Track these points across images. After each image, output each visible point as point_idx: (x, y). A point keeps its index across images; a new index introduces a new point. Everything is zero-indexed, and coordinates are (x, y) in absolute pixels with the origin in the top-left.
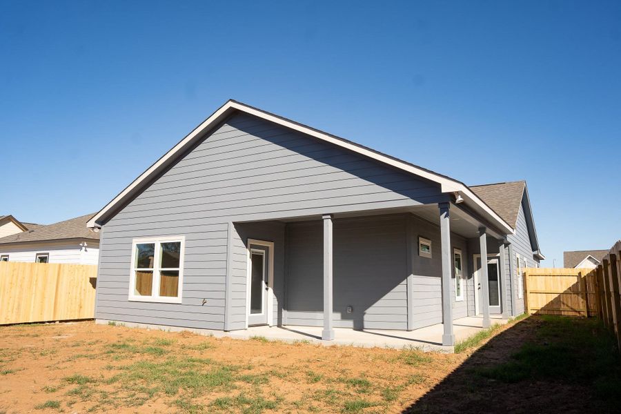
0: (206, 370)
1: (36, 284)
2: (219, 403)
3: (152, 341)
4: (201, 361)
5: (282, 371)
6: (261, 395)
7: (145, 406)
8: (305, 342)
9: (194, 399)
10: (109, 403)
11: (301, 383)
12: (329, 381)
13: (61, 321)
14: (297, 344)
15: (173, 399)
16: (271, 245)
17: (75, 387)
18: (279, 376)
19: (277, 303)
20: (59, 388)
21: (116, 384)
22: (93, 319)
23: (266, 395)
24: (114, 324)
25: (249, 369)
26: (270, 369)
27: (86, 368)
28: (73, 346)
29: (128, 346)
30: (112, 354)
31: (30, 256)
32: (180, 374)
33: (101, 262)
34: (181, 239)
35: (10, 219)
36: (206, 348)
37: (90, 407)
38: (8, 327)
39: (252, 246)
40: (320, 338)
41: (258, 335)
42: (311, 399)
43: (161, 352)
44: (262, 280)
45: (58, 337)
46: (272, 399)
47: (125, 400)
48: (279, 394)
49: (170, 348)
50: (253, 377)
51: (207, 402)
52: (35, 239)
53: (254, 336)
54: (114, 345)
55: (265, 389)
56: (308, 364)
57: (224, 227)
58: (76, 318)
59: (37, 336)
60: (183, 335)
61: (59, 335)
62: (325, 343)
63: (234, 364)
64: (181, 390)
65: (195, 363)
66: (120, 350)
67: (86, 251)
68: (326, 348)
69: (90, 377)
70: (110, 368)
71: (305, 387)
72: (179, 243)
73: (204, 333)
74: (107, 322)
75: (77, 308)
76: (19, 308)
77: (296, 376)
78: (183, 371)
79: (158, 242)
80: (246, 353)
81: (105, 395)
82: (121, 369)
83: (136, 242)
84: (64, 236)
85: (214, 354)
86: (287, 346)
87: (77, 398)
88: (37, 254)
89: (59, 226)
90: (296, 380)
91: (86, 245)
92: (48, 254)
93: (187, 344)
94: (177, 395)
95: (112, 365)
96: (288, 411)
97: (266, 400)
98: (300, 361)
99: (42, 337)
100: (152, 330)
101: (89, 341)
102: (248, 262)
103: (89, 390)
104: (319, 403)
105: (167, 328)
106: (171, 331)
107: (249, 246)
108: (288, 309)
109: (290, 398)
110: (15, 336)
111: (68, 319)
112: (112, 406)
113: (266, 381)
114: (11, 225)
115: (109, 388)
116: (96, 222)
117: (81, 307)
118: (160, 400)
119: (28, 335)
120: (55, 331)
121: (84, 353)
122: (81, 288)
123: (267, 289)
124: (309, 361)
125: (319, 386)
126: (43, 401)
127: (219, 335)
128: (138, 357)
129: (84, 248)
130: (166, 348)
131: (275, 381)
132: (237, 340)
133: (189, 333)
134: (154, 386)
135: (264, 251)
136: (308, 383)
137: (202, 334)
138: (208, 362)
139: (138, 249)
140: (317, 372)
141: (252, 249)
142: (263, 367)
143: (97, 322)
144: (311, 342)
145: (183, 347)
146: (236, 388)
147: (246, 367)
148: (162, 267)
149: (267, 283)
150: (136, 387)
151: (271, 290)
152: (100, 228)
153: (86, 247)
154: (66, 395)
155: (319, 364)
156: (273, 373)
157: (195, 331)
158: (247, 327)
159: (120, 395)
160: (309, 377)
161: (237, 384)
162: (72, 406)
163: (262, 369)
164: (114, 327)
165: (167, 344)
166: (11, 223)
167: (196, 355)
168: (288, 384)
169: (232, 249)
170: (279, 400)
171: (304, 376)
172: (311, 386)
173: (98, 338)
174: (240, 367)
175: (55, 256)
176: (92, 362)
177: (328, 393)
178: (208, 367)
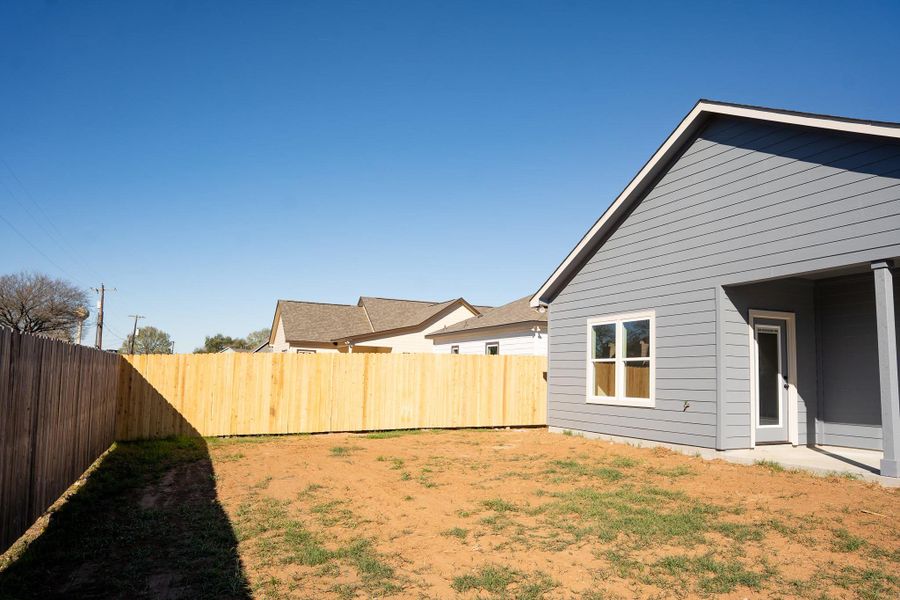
0: (669, 509)
1: (481, 381)
2: (669, 564)
3: (611, 459)
4: (666, 494)
5: (791, 524)
6: (742, 560)
7: (565, 553)
8: (849, 476)
9: (636, 552)
10: (523, 541)
11: (819, 548)
12: (877, 553)
13: (512, 427)
14: (833, 479)
15: (605, 548)
16: (790, 318)
17: (491, 514)
18: (783, 531)
19: (805, 409)
20: (474, 513)
21: (541, 517)
22: (545, 426)
23: (750, 561)
24: (569, 434)
25: (737, 512)
26: (770, 517)
27: (513, 491)
28: (511, 460)
29: (576, 465)
30: (551, 475)
31: (478, 347)
32: (631, 512)
33: (551, 352)
34: (649, 315)
35: (460, 302)
36: (682, 474)
37: (498, 544)
38: (455, 432)
39: (757, 321)
40: (877, 472)
41: (768, 459)
42: (829, 582)
43: (616, 477)
44: (777, 372)
45: (497, 448)
46: (758, 570)
47: (541, 540)
48: (772, 560)
49: (630, 471)
50: (737, 527)
51: (651, 560)
52: (484, 325)
53: (760, 460)
54: (559, 463)
55: (751, 550)
56: (841, 515)
57: (710, 294)
58: (530, 424)
59: (477, 444)
60: (657, 452)
61: (501, 445)
62: (885, 482)
63: (715, 503)
64: (621, 537)
65: (658, 497)
66: (562, 470)
67: (540, 337)
68: (886, 491)
69: (512, 503)
70: (541, 493)
71: (825, 556)
72: (647, 322)
73: (687, 451)
74: (561, 431)
75: (531, 410)
76: (464, 409)
77: (815, 536)
78: (636, 507)
79: (619, 322)
80: (740, 487)
81: (521, 530)
82: (554, 496)
83: (592, 322)
84: (514, 320)
85: (691, 485)
86: (813, 481)
87: (488, 529)
88: (487, 344)
89: (510, 307)
90: (812, 541)
91: (539, 330)
92: (498, 343)
93: (657, 466)
94: (614, 543)
95: (545, 490)
96: (778, 595)
97: (747, 569)
98: (829, 509)
99: (482, 447)
100: (617, 443)
101: (531, 455)
102: (752, 346)
103: (504, 520)
104: (845, 592)
105: (636, 442)
106: (642, 447)
107: (751, 320)
108: (826, 419)
109: (789, 573)
110: (457, 443)
111: (520, 424)
112: (524, 547)
113: (758, 537)
114: (462, 309)
115: (530, 522)
116: (541, 299)
117: (534, 410)
118: (588, 548)
119: (468, 443)
120: (498, 439)
121: (518, 471)
122: (533, 385)
123: (786, 387)
124: (845, 511)
125: (853, 560)
126: (452, 527)
127: (708, 455)
128: (583, 482)
129: (537, 334)
130: (624, 471)
131: (774, 539)
132: (734, 465)
133: (666, 451)
134: (587, 525)
135: (778, 328)
136: (832, 550)
137: (685, 453)
138: (677, 496)
139: (594, 333)
140: (855, 532)
141: (757, 326)
142: (761, 512)
143: (550, 429)
144: (860, 478)
145: (650, 471)
146: (704, 542)
147: (733, 509)
148: (628, 356)
149: (786, 378)
150: (564, 524)
151: (793, 389)
152: (546, 307)
153: (539, 332)
154: (478, 523)
155: (864, 519)
156: (775, 525)
157: (674, 448)
158: (753, 445)
159: (542, 533)
160: (838, 540)
161: (708, 536)
162: (480, 538)
163: (758, 517)
164: (569, 437)
165: (628, 465)
166: (463, 307)
167: (664, 484)
168: (796, 547)
169: (724, 327)
170: (770, 573)
171: (830, 535)
172: (837, 557)
173: (543, 452)
174: (722, 509)
175: (507, 345)
176: (524, 483)
177: (868, 576)
178: (674, 505)
